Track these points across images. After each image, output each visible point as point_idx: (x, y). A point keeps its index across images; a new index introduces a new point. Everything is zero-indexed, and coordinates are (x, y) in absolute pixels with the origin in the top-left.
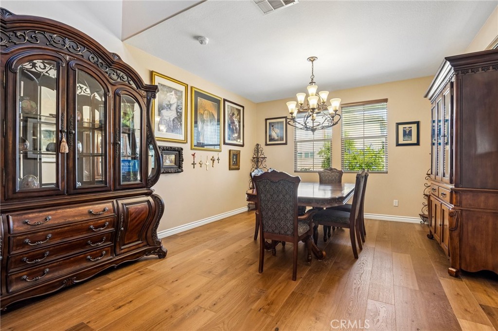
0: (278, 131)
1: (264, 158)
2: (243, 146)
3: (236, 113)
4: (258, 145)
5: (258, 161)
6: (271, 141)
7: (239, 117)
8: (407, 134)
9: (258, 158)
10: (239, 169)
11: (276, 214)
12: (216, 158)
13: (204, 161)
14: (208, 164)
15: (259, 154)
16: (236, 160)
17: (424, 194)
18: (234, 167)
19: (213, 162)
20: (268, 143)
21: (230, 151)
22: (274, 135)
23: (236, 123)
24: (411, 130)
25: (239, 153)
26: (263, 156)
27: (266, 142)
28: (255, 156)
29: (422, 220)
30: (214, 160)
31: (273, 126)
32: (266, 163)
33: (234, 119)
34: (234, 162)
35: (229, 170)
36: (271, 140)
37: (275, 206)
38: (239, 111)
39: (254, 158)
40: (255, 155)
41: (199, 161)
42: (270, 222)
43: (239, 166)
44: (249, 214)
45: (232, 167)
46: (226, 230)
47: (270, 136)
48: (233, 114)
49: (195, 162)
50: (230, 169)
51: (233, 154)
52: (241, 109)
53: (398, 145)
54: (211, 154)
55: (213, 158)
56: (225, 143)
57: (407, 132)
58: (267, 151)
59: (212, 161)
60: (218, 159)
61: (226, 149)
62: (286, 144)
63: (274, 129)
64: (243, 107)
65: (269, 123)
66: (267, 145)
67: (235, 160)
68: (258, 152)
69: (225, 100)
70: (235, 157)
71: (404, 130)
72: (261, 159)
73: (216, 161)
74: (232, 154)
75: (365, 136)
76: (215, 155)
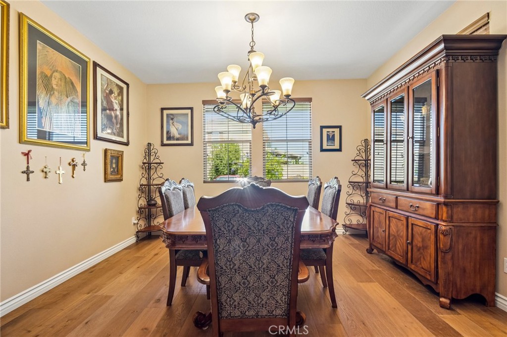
0: (180, 126)
1: (160, 163)
2: (127, 144)
3: (116, 91)
4: (149, 144)
5: (150, 168)
6: (168, 140)
7: (120, 98)
8: (331, 139)
9: (149, 164)
10: (122, 180)
11: (252, 279)
12: (79, 161)
13: (51, 167)
14: (61, 172)
15: (152, 158)
16: (117, 166)
17: (346, 203)
18: (113, 177)
19: (74, 169)
20: (165, 142)
21: (106, 151)
22: (174, 132)
23: (116, 107)
24: (334, 134)
25: (122, 155)
26: (157, 161)
27: (162, 141)
28: (145, 161)
29: (344, 231)
30: (74, 166)
31: (172, 119)
32: (162, 171)
33: (113, 100)
34: (114, 168)
35: (105, 182)
36: (169, 138)
37: (252, 261)
38: (121, 89)
39: (144, 163)
40: (145, 158)
41: (42, 167)
42: (237, 297)
43: (122, 176)
44: (139, 249)
45: (110, 177)
46: (104, 292)
47: (168, 132)
48: (111, 92)
49: (31, 169)
50: (106, 180)
51: (111, 156)
52: (125, 86)
53: (322, 150)
54: (68, 155)
55: (73, 161)
56: (96, 137)
57: (331, 137)
58: (165, 154)
59: (71, 167)
60: (84, 164)
61: (98, 148)
62: (191, 144)
63: (175, 123)
64: (127, 85)
65: (167, 114)
66: (163, 145)
67: (114, 166)
68: (150, 155)
69: (96, 65)
70: (114, 161)
71: (327, 134)
72: (155, 165)
73: (79, 168)
74: (109, 157)
75: (288, 139)
76: (79, 156)
